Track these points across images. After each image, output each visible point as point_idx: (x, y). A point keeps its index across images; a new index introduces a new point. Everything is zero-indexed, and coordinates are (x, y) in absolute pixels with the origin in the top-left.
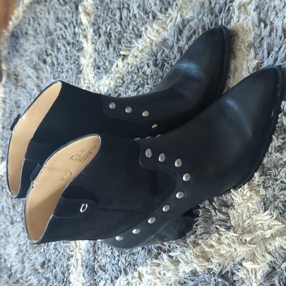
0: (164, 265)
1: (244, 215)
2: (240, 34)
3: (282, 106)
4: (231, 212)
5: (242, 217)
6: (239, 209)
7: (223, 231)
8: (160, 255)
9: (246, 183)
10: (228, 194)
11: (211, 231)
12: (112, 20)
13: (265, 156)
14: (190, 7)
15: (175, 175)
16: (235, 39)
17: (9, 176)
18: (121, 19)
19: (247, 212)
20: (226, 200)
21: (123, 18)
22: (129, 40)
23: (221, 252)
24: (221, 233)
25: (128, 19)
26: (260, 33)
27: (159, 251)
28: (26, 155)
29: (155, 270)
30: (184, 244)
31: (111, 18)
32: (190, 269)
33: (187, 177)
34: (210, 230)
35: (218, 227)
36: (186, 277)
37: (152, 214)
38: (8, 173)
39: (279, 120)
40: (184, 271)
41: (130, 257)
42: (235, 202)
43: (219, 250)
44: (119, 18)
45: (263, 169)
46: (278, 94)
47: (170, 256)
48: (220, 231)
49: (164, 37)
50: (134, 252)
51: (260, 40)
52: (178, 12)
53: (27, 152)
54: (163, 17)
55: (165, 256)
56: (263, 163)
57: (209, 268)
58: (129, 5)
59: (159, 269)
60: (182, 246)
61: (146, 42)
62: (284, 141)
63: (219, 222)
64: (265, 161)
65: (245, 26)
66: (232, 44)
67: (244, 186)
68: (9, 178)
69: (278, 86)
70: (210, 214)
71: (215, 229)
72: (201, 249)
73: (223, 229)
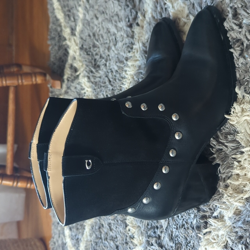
0: (214, 229)
1: (247, 129)
2: (180, 16)
3: (226, 28)
4: (238, 137)
5: (247, 132)
6: (242, 130)
7: (240, 157)
8: (208, 224)
9: (234, 103)
10: (226, 124)
11: (231, 165)
12: (105, 87)
13: (236, 72)
14: (144, 33)
15: (165, 118)
16: (178, 22)
17: (41, 197)
18: (110, 81)
19: (248, 126)
20: (228, 130)
21: (111, 80)
22: (119, 89)
23: (248, 176)
24: (239, 160)
25: (114, 77)
26: (190, 3)
27: (205, 220)
28: (38, 159)
29: (209, 239)
30: (219, 196)
31: (104, 86)
32: (233, 212)
33: (176, 117)
34: (229, 164)
35: (234, 156)
36: (233, 222)
37: (162, 162)
38: (40, 195)
39: (230, 39)
40: (229, 218)
41: (188, 247)
42: (236, 127)
43: (245, 175)
44: (109, 81)
45: (240, 82)
46: (218, 21)
47: (215, 218)
48: (237, 159)
49: (138, 65)
50: (189, 241)
51: (192, 6)
52: (139, 42)
53: (37, 154)
54: (131, 54)
55: (211, 221)
56: (237, 79)
57: (247, 198)
58: (111, 69)
59: (211, 235)
60: (218, 199)
61: (129, 80)
62: (240, 47)
63: (233, 152)
64: (238, 75)
65: (179, 9)
66: (179, 27)
67: (234, 106)
68: (41, 199)
69: (215, 16)
70: (224, 153)
71: (233, 160)
72: (232, 188)
73: (239, 156)
